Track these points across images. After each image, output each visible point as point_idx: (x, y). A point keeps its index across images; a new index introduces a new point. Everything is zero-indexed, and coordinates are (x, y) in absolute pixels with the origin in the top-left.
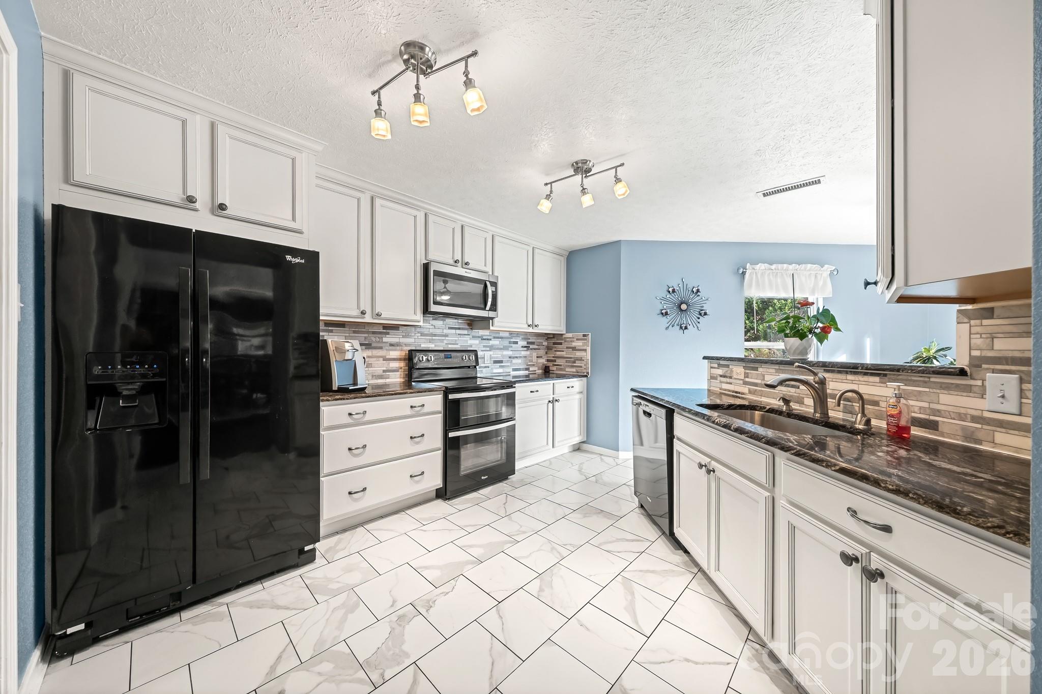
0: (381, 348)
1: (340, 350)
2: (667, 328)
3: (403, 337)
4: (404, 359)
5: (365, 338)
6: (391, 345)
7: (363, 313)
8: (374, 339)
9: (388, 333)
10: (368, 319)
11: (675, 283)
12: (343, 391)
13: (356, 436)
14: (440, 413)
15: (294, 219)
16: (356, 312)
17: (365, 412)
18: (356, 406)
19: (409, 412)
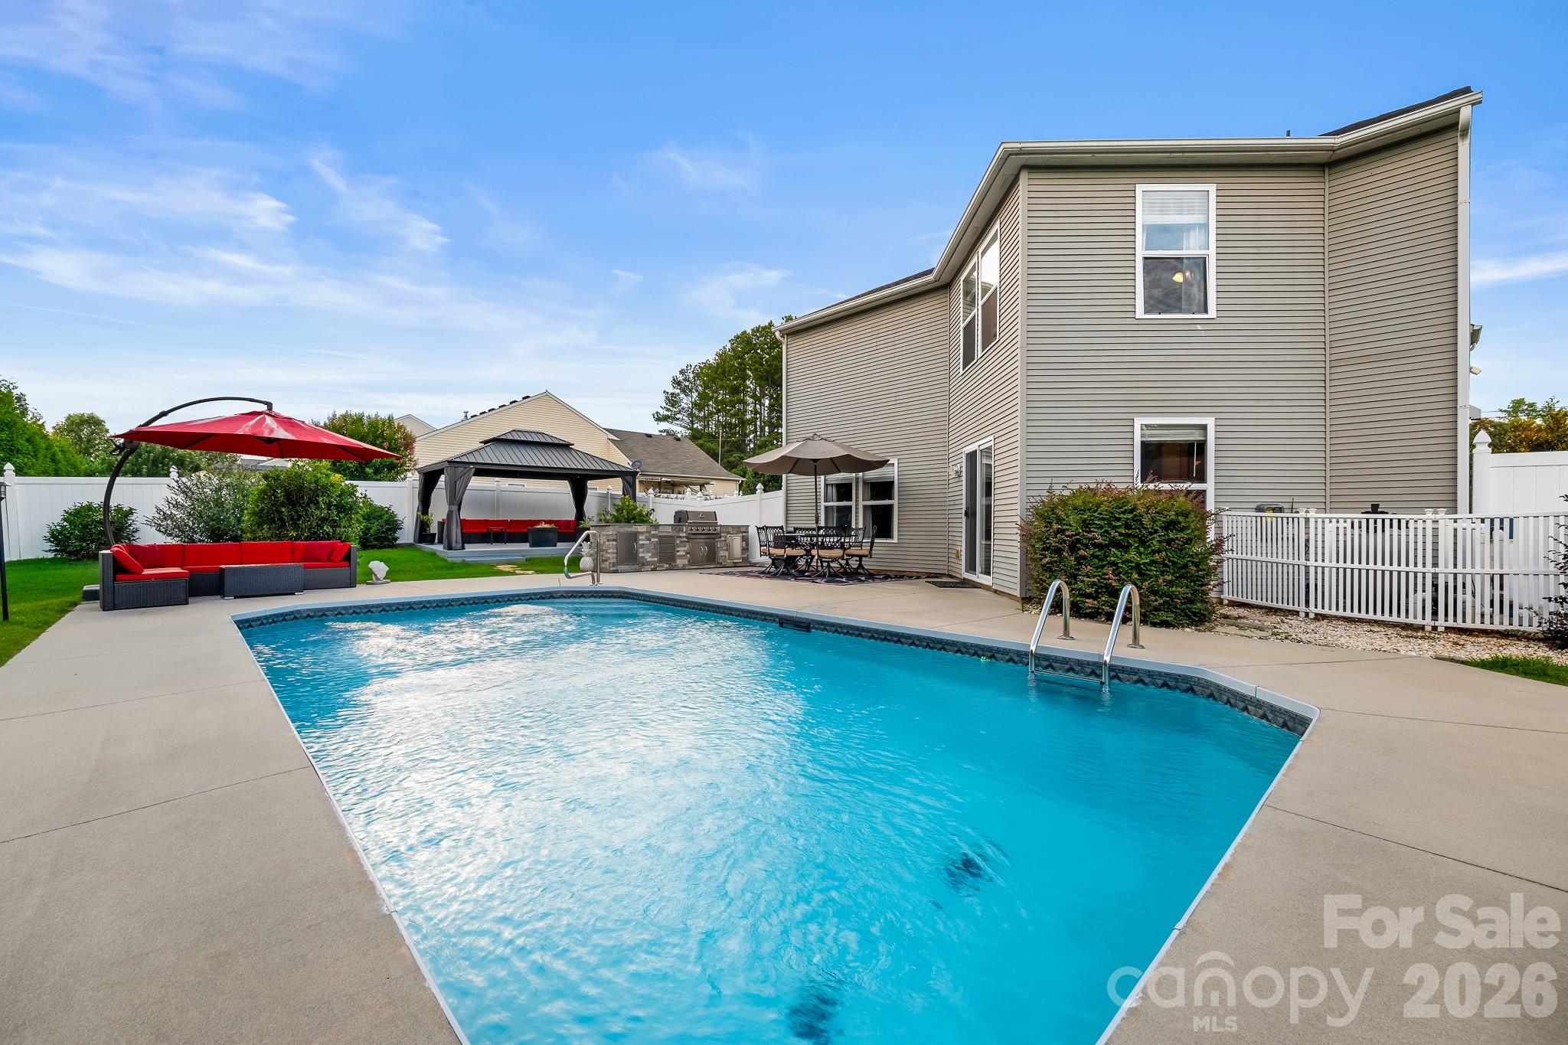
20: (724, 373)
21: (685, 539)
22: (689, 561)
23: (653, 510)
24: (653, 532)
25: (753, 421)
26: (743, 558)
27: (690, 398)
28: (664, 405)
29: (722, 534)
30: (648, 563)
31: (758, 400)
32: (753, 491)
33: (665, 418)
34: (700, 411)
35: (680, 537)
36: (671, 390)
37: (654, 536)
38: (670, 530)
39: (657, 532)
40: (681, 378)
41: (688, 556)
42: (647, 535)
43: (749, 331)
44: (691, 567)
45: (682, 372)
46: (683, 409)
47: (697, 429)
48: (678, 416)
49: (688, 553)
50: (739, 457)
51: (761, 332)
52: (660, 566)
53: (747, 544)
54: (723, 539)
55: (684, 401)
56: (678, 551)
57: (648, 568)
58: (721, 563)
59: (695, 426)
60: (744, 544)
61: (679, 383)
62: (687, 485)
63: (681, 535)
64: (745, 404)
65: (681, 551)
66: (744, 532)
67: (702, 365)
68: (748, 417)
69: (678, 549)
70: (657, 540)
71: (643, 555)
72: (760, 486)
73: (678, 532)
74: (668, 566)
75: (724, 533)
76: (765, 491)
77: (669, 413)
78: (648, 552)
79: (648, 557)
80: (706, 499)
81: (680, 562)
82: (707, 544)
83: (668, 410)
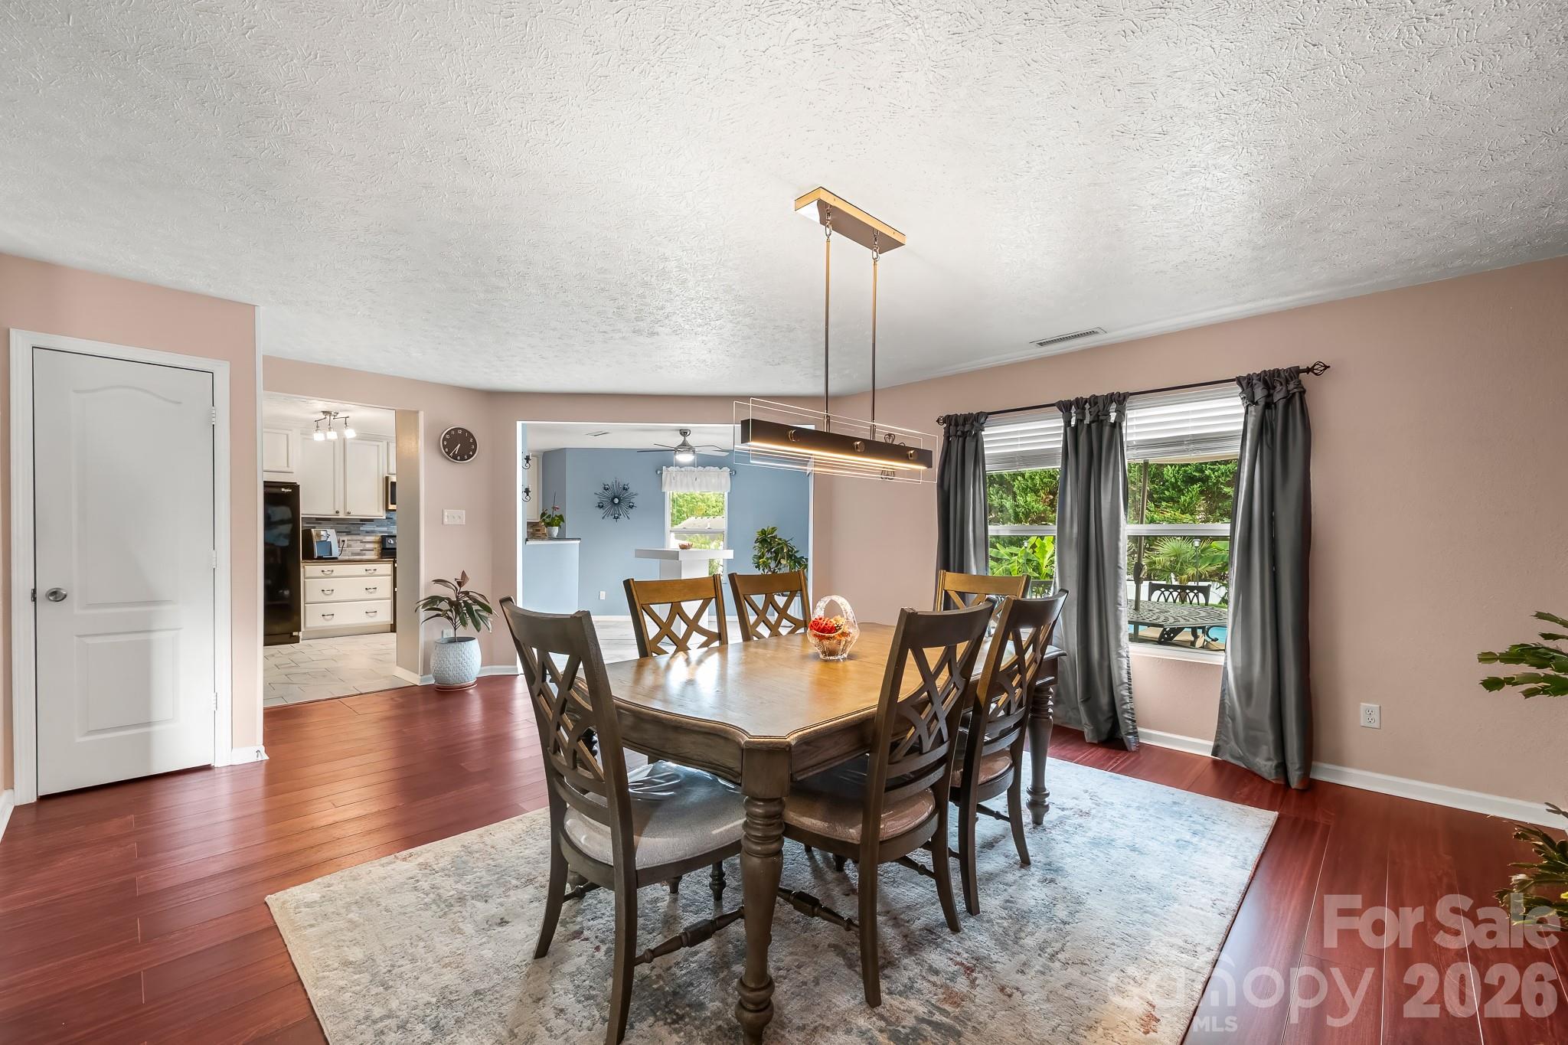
0: (359, 534)
1: (319, 535)
2: (603, 518)
3: (377, 526)
4: (378, 542)
5: (346, 528)
6: (367, 532)
7: (337, 512)
8: (352, 528)
9: (364, 524)
10: (342, 516)
11: (609, 482)
12: (320, 558)
13: (327, 583)
14: (389, 575)
15: (288, 466)
16: (333, 512)
17: (332, 571)
18: (327, 567)
19: (364, 573)
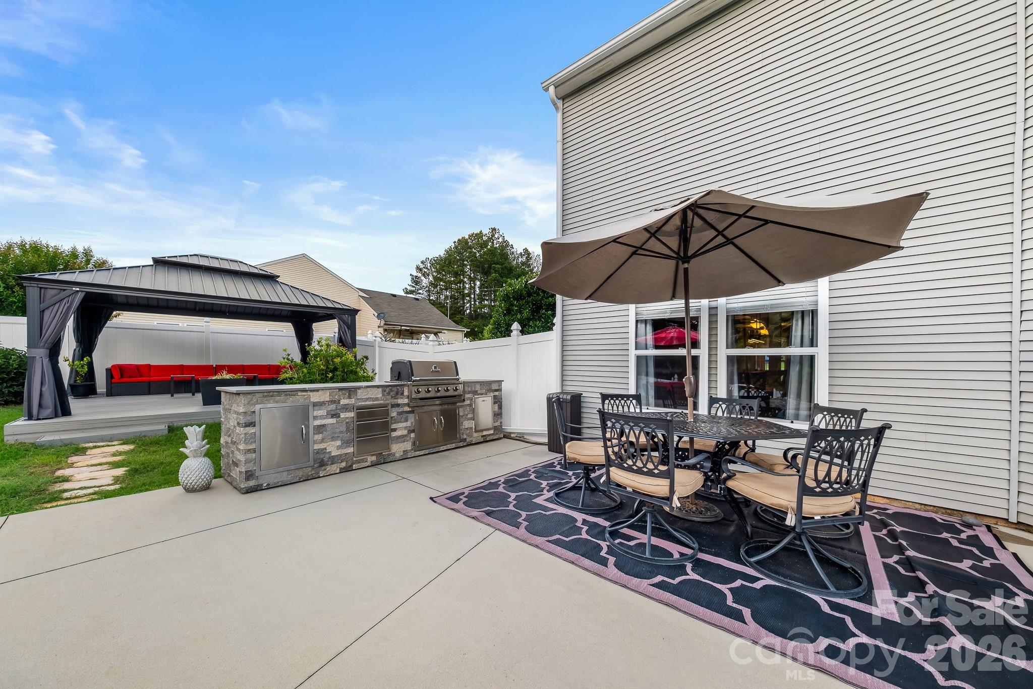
20: (450, 263)
21: (407, 409)
22: (414, 444)
23: (367, 358)
24: (344, 402)
25: (469, 295)
26: (495, 428)
27: (428, 280)
28: (411, 283)
29: (467, 396)
30: (334, 460)
31: (472, 280)
32: (507, 333)
33: (411, 292)
34: (434, 288)
35: (398, 405)
36: (415, 274)
37: (346, 408)
38: (380, 395)
39: (353, 401)
40: (422, 266)
41: (413, 435)
42: (333, 407)
43: (467, 237)
44: (418, 453)
45: (422, 262)
46: (423, 286)
47: (432, 300)
48: (420, 291)
49: (413, 431)
50: (461, 318)
51: (474, 237)
52: (358, 462)
53: (500, 407)
54: (467, 402)
55: (424, 281)
56: (395, 430)
57: (335, 468)
58: (465, 440)
59: (431, 298)
60: (496, 407)
61: (421, 270)
62: (423, 332)
63: (400, 401)
64: (464, 282)
65: (401, 429)
66: (496, 390)
67: (435, 259)
68: (466, 292)
69: (393, 426)
70: (352, 414)
71: (322, 446)
72: (516, 326)
73: (394, 397)
74: (374, 458)
75: (469, 392)
76: (523, 332)
77: (414, 289)
78: (333, 439)
79: (333, 448)
80: (440, 345)
81: (397, 449)
82: (443, 413)
83: (413, 287)
